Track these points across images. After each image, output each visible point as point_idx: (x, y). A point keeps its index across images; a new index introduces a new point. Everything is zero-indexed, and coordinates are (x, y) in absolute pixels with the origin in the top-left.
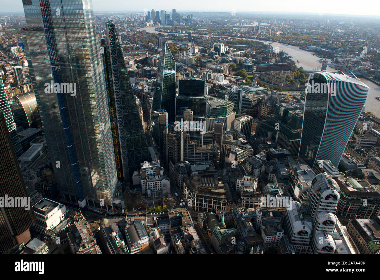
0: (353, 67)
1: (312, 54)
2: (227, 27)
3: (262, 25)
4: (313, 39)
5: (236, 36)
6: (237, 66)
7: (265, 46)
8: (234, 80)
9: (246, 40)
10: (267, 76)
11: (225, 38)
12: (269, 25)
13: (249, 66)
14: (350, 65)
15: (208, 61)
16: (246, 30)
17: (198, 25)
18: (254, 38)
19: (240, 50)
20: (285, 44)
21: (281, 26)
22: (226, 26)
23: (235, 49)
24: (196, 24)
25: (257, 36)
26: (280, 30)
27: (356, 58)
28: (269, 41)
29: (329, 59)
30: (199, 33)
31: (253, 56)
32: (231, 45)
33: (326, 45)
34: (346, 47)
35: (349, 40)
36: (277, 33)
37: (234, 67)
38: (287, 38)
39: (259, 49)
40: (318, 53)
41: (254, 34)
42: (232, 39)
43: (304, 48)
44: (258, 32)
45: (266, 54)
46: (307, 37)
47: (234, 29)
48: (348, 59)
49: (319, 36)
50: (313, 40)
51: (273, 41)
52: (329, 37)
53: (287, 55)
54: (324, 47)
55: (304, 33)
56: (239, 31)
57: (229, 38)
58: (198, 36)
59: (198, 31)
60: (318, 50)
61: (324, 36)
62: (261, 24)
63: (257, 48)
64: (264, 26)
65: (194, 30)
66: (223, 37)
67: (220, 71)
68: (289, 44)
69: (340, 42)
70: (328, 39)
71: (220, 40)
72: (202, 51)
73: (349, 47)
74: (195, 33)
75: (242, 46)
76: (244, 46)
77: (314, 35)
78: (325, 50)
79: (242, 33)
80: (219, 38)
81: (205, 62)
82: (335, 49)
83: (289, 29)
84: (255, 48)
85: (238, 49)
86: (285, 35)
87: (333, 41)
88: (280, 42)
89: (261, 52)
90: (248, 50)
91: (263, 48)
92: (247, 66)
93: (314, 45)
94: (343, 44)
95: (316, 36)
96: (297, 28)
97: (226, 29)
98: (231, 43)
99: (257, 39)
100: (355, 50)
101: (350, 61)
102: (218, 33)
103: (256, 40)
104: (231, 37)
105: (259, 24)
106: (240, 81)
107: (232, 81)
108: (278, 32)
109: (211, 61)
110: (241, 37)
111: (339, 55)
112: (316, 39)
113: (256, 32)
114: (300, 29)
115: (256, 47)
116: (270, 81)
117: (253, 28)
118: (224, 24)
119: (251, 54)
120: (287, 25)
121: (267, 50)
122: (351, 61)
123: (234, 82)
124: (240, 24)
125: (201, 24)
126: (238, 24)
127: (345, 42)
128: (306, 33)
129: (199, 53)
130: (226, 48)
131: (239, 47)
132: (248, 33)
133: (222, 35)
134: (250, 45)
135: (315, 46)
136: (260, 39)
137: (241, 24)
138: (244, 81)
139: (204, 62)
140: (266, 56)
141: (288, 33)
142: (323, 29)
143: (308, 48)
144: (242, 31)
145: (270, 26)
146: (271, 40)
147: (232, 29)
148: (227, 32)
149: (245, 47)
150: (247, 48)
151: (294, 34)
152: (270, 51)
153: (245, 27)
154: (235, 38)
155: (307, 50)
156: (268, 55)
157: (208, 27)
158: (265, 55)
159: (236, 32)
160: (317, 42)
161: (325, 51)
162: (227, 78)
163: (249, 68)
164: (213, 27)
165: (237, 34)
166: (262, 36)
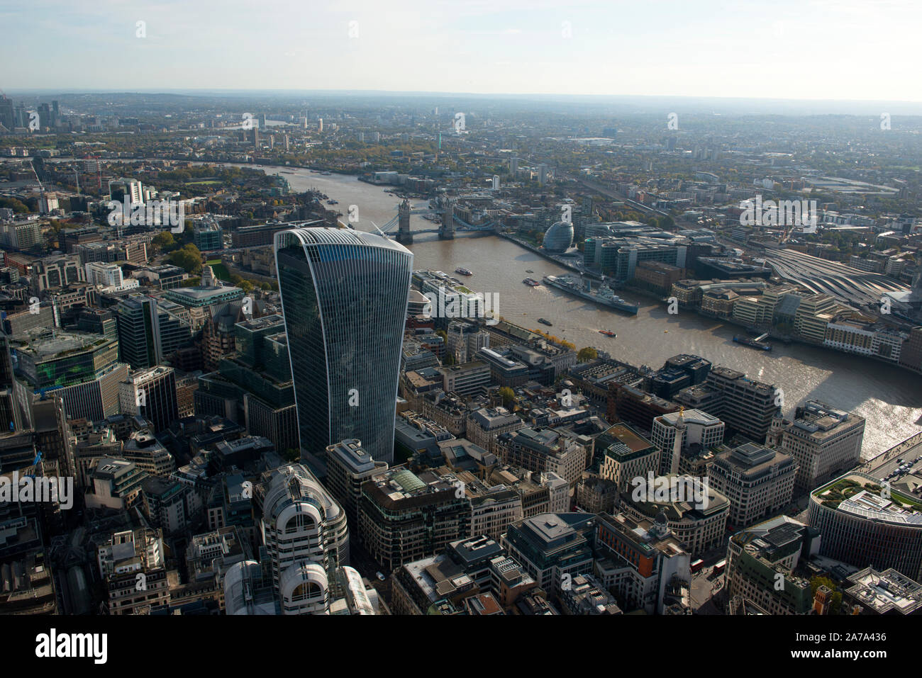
0: (473, 213)
1: (387, 192)
2: (168, 134)
3: (268, 127)
4: (393, 154)
5: (192, 158)
6: (175, 239)
7: (268, 181)
8: (156, 276)
9: (218, 166)
10: (257, 257)
11: (155, 165)
12: (291, 124)
13: (210, 235)
14: (467, 209)
15: (86, 232)
16: (222, 139)
17: (79, 129)
18: (242, 161)
19: (195, 194)
20: (324, 171)
21: (319, 127)
22: (165, 130)
23: (179, 194)
24: (70, 129)
25: (251, 155)
26: (316, 138)
27: (482, 193)
28: (284, 165)
29: (426, 199)
30: (78, 153)
31: (230, 208)
32: (169, 183)
33: (423, 167)
34: (467, 169)
35: (476, 153)
36: (308, 145)
37: (167, 241)
38: (330, 157)
39: (249, 189)
40: (401, 188)
41: (244, 149)
42: (175, 165)
43: (369, 177)
44: (254, 144)
45: (265, 200)
46: (381, 151)
47: (188, 138)
48: (466, 195)
49: (408, 147)
50: (393, 157)
51: (294, 165)
52: (432, 147)
53: (325, 197)
54: (416, 172)
55: (375, 143)
56: (200, 144)
57: (167, 163)
58: (70, 163)
59: (75, 148)
60: (402, 182)
61: (420, 147)
62: (267, 123)
63: (245, 187)
64: (275, 128)
65: (60, 145)
66: (150, 161)
67: (115, 257)
68: (334, 172)
69: (456, 157)
70: (428, 153)
71: (141, 170)
72: (75, 205)
73: (473, 169)
74: (62, 156)
75: (203, 183)
76: (211, 182)
77: (399, 144)
78: (415, 178)
79: (208, 148)
80: (136, 166)
81: (75, 238)
82: (442, 174)
83: (339, 133)
84: (239, 187)
85: (191, 191)
86: (327, 148)
87: (440, 157)
88: (312, 168)
89: (254, 197)
90: (219, 193)
91: (262, 186)
92: (203, 235)
93: (394, 168)
94: (461, 162)
95: (403, 146)
96: (359, 131)
97: (165, 141)
98: (173, 176)
99: (250, 162)
100: (486, 174)
101: (467, 200)
102: (139, 150)
103: (243, 166)
104: (174, 162)
105: (262, 122)
106: (175, 279)
107: (151, 279)
108: (309, 141)
109: (95, 231)
110: (207, 158)
111: (444, 189)
112: (400, 154)
113: (250, 145)
114: (367, 132)
115: (242, 185)
116: (266, 268)
117: (240, 134)
118: (162, 126)
119: (223, 204)
120: (334, 125)
121: (270, 190)
122: (470, 201)
123: (156, 282)
124: (209, 124)
125: (89, 131)
126: (202, 125)
127: (467, 158)
128: (381, 142)
129: (63, 211)
130: (148, 192)
131: (194, 186)
132: (228, 147)
133: (150, 155)
134: (225, 179)
135: (394, 172)
136: (258, 162)
137: (210, 126)
138: (186, 277)
139: (70, 235)
140: (265, 207)
141: (336, 144)
142: (423, 130)
143: (378, 178)
144: (211, 142)
145: (291, 127)
146: (287, 163)
147: (182, 140)
148: (164, 148)
149: (211, 186)
150: (217, 188)
151: (349, 145)
152: (277, 192)
153: (221, 133)
154: (186, 164)
155: (377, 182)
156: (272, 203)
157: (108, 136)
158: (264, 204)
159: (191, 146)
160: (402, 162)
161: (415, 181)
162: (135, 273)
163: (210, 240)
164: (126, 136)
165: (194, 151)
166: (266, 154)
